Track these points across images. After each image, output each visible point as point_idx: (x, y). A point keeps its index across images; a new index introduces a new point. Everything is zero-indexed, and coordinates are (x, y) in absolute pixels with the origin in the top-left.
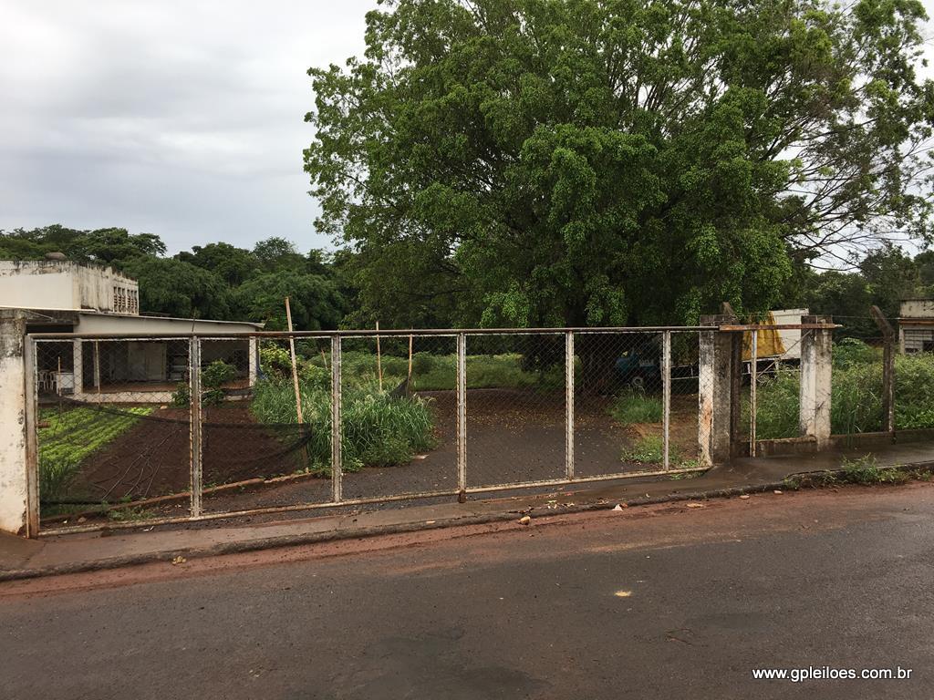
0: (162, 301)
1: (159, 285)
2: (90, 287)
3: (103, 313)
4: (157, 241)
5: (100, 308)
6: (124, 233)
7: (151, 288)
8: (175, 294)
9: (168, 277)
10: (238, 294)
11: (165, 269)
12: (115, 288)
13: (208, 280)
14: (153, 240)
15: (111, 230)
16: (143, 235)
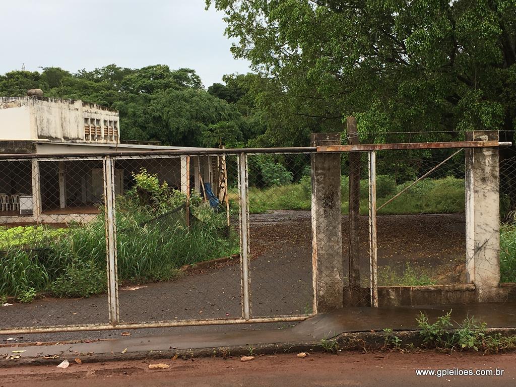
0: (182, 129)
1: (179, 115)
2: (51, 118)
3: (69, 143)
4: (194, 75)
5: (65, 138)
6: (166, 69)
7: (172, 118)
8: (194, 122)
9: (188, 107)
10: (253, 120)
11: (186, 101)
12: (86, 119)
13: (223, 109)
14: (190, 74)
15: (155, 67)
16: (182, 70)
